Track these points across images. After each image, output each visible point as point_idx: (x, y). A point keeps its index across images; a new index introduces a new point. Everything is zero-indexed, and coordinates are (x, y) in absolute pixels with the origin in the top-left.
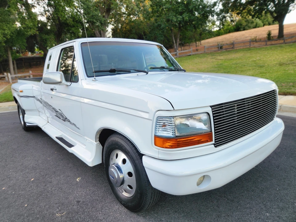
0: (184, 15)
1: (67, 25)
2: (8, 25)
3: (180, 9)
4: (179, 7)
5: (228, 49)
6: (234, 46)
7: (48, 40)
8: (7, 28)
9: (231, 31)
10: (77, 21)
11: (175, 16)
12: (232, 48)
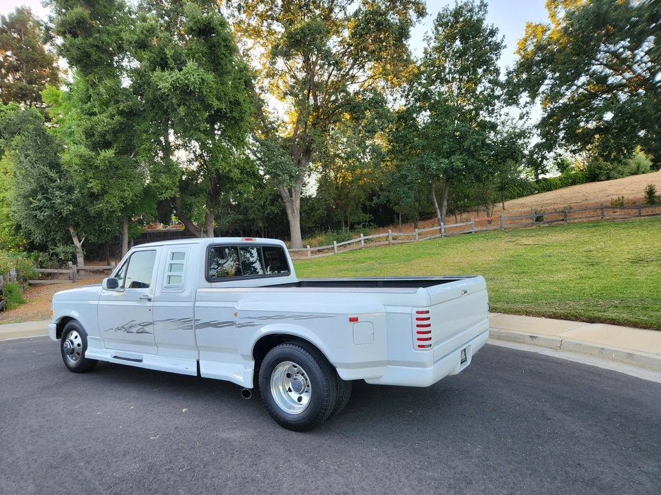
0: (453, 158)
1: (231, 180)
2: (132, 183)
3: (445, 147)
4: (444, 143)
5: (554, 221)
6: (565, 216)
7: (194, 206)
8: (128, 189)
9: (577, 180)
10: (248, 173)
11: (436, 159)
12: (563, 220)
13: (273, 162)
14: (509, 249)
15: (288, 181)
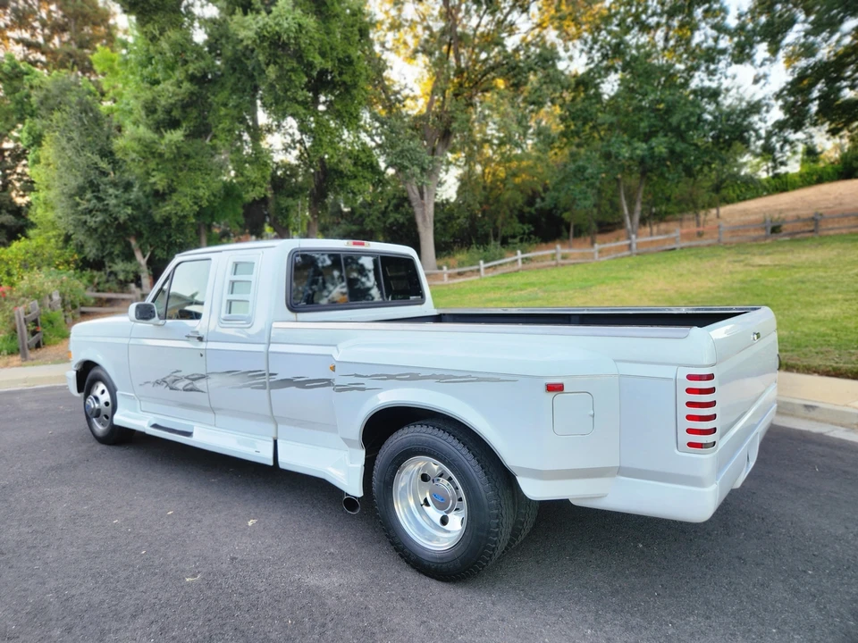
0: (654, 142)
1: (340, 174)
2: (208, 178)
3: (642, 125)
4: (641, 120)
5: (798, 233)
6: (816, 225)
7: (292, 211)
8: (203, 185)
9: (825, 177)
10: (363, 165)
11: (629, 143)
12: (812, 231)
13: (399, 149)
14: (736, 272)
15: (419, 176)
